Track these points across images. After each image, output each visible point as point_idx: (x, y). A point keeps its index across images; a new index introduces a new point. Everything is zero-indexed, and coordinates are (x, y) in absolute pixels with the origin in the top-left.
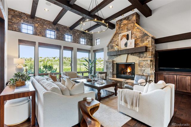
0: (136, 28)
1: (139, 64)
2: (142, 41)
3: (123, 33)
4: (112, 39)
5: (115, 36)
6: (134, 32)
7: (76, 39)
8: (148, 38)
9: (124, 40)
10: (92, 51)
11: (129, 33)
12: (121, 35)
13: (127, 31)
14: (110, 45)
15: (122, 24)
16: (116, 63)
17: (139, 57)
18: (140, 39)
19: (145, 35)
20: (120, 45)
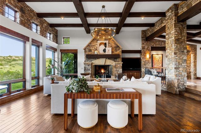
0: (112, 40)
1: (115, 66)
2: (116, 51)
3: (101, 40)
4: (90, 43)
5: (93, 41)
6: (110, 43)
7: (43, 32)
8: (119, 49)
9: (103, 47)
10: (59, 51)
11: (107, 42)
12: (99, 42)
13: (104, 40)
14: (87, 48)
15: (100, 33)
16: (95, 65)
17: (114, 61)
18: (115, 49)
19: (118, 46)
20: (99, 50)
